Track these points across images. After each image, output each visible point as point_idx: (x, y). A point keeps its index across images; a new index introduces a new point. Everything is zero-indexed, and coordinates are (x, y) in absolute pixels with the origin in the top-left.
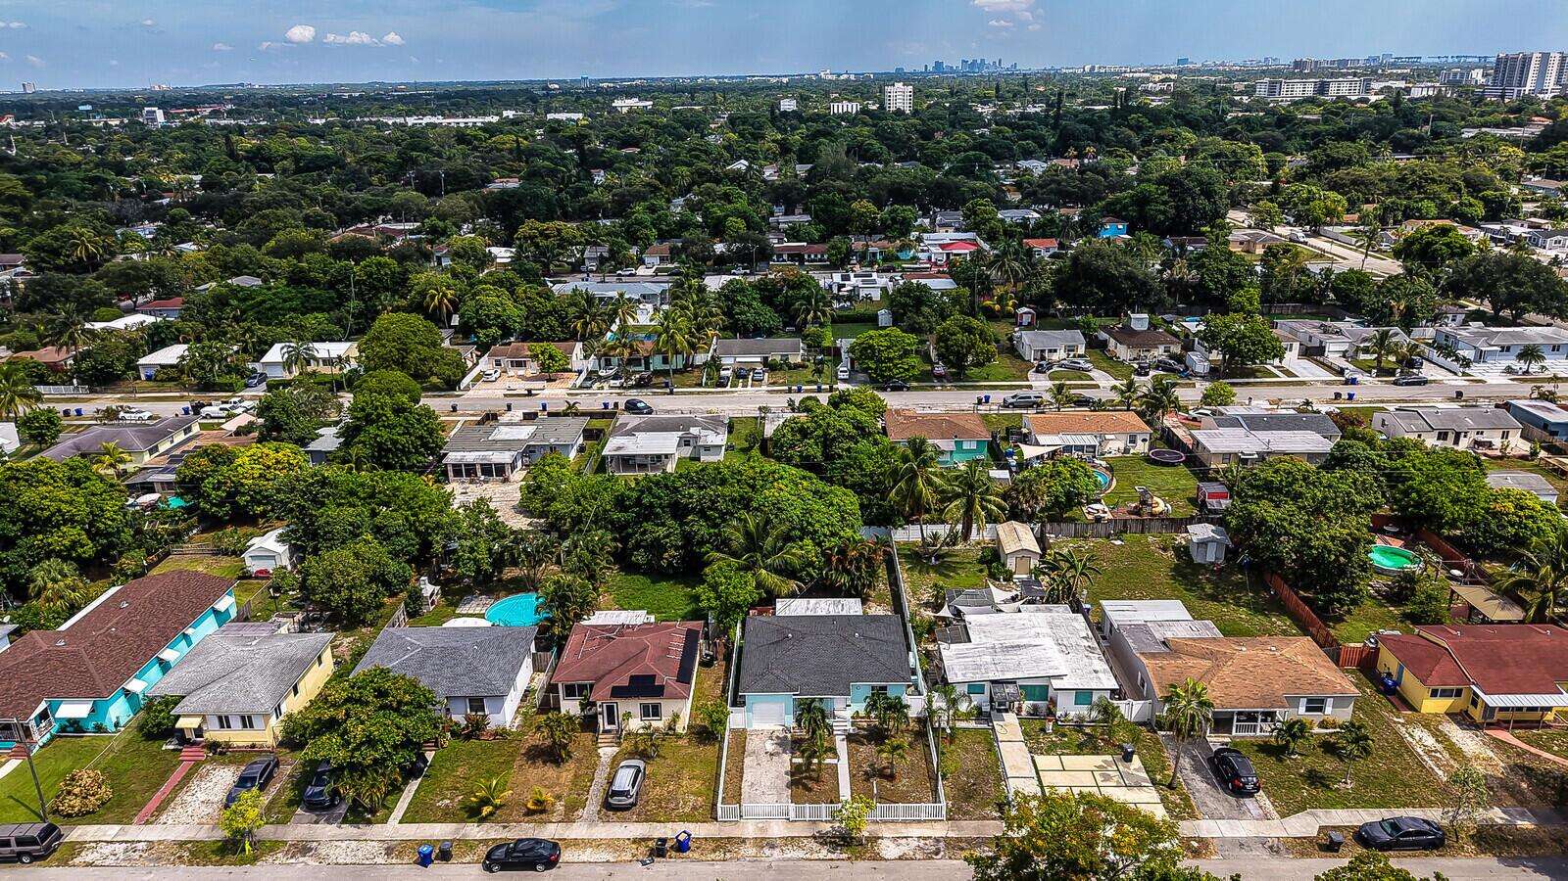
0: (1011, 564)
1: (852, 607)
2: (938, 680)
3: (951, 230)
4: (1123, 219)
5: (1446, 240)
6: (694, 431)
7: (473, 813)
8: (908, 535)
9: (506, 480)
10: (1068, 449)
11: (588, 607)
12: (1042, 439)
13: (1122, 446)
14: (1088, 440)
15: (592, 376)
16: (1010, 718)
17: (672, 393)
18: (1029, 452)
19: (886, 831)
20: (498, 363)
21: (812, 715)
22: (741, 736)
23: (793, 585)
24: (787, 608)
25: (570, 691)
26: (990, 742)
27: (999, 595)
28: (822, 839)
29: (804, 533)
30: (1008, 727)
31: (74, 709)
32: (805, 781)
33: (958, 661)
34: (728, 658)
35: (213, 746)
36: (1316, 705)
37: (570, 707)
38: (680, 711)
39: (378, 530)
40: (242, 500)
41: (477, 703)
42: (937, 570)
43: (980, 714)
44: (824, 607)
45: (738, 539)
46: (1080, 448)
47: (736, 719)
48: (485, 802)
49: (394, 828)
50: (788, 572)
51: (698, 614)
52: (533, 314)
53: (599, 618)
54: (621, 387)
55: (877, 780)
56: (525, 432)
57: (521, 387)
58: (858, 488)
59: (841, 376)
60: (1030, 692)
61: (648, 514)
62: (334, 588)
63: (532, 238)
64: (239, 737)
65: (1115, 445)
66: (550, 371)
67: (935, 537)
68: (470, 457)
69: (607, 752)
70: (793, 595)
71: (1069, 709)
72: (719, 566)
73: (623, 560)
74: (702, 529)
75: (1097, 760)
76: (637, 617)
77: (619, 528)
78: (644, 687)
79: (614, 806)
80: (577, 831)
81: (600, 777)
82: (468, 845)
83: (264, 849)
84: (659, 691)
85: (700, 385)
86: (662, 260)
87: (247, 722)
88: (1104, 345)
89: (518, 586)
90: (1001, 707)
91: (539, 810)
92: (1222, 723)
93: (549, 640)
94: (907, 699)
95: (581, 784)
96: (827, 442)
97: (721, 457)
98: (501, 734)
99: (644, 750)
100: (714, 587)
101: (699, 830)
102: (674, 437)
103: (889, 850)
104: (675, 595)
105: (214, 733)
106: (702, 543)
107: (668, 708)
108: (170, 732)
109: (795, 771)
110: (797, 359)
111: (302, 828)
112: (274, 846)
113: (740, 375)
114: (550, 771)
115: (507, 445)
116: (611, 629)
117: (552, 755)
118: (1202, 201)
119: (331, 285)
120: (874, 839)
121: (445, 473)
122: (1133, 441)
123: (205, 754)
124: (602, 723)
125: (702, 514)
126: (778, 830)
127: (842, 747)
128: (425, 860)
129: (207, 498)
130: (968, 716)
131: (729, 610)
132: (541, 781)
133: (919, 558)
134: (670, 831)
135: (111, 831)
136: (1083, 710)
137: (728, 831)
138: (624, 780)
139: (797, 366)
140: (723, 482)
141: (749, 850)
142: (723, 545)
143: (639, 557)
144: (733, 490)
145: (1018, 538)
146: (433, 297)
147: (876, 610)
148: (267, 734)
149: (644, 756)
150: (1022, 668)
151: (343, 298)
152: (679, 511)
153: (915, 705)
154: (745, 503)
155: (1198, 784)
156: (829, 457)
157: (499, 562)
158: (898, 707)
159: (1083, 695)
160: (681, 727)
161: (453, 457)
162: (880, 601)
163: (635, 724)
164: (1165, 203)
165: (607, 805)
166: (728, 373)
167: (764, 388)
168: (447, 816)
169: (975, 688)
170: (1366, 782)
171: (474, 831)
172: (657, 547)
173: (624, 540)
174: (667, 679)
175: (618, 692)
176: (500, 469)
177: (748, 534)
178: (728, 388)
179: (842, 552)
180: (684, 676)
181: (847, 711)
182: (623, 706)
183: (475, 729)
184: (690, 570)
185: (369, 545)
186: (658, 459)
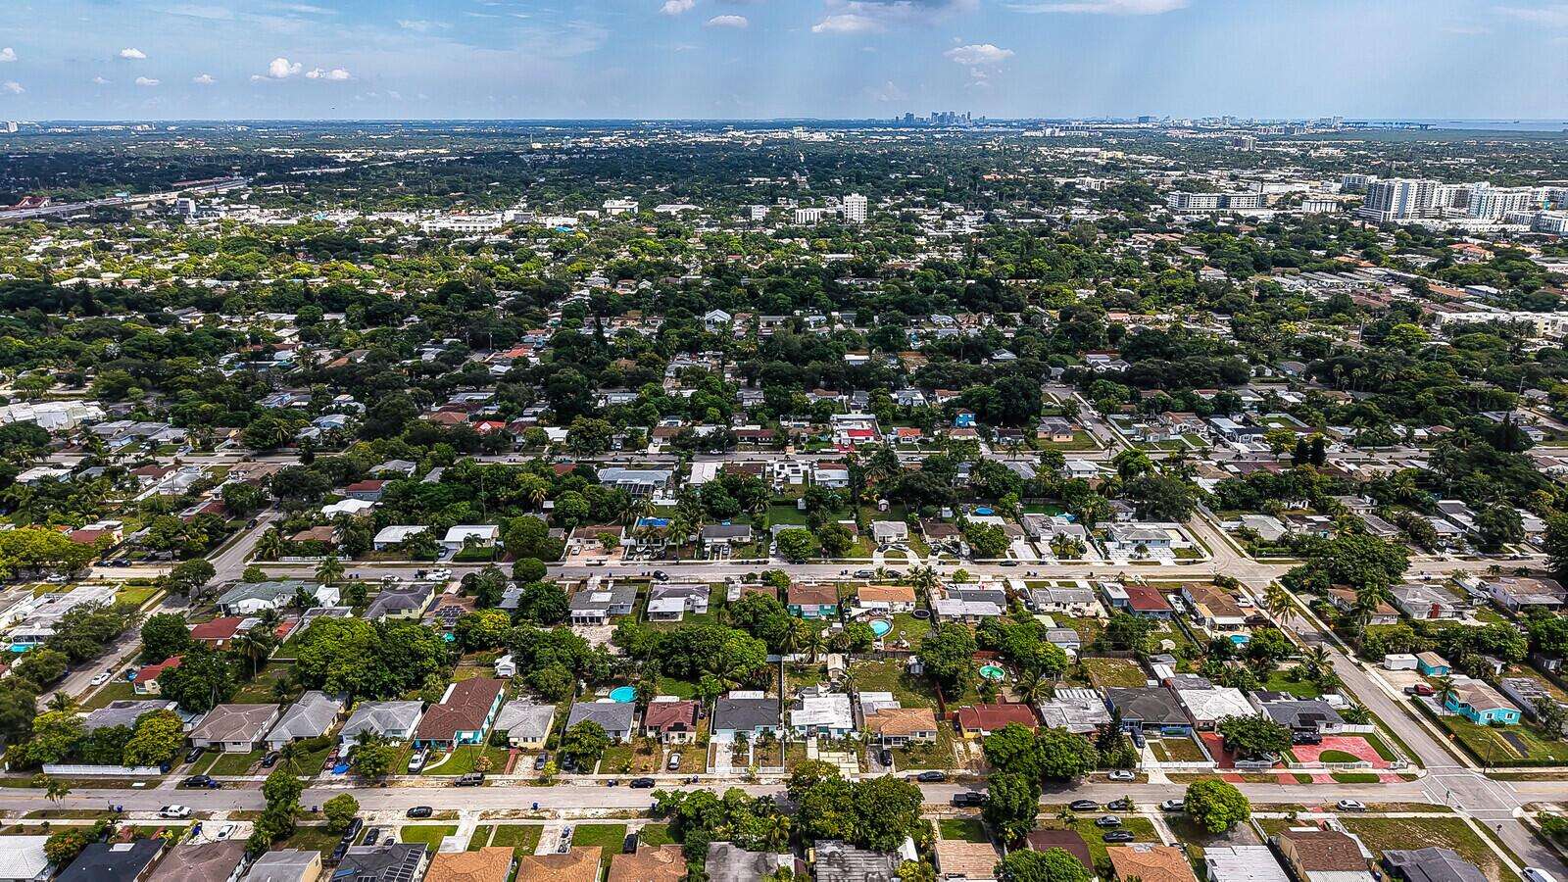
0: (830, 674)
1: (760, 695)
2: (788, 725)
3: (859, 411)
4: (973, 411)
5: (1136, 460)
6: (692, 597)
7: (624, 771)
8: (790, 658)
9: (601, 625)
10: (874, 609)
11: (654, 694)
12: (863, 604)
13: (902, 607)
14: (885, 605)
15: (632, 551)
16: (814, 739)
17: (678, 564)
18: (855, 611)
19: (763, 776)
20: (579, 541)
21: (741, 738)
22: (715, 745)
23: (737, 685)
24: (734, 695)
25: (651, 729)
26: (805, 746)
27: (821, 689)
28: (742, 779)
29: (742, 662)
30: (813, 742)
31: (466, 735)
32: (737, 761)
33: (797, 718)
34: (710, 715)
35: (521, 748)
36: (923, 734)
37: (651, 734)
38: (692, 736)
39: (559, 658)
40: (485, 639)
41: (617, 733)
42: (800, 676)
43: (803, 737)
44: (749, 695)
45: (714, 665)
46: (880, 609)
47: (713, 739)
48: (627, 766)
49: (595, 776)
50: (734, 679)
51: (697, 697)
52: (595, 505)
53: (659, 699)
54: (650, 559)
55: (764, 760)
56: (606, 597)
57: (595, 558)
58: (767, 638)
59: (772, 552)
60: (820, 729)
61: (675, 651)
62: (549, 686)
63: (581, 431)
64: (530, 745)
65: (899, 607)
66: (610, 547)
67: (801, 660)
68: (584, 613)
69: (666, 751)
70: (736, 689)
71: (835, 735)
72: (707, 677)
73: (665, 672)
74: (700, 660)
75: (841, 754)
76: (675, 699)
77: (662, 656)
78: (680, 727)
79: (670, 769)
80: (659, 776)
81: (665, 759)
82: (624, 781)
83: (555, 782)
84: (685, 729)
85: (692, 558)
86: (664, 440)
87: (534, 740)
88: (920, 531)
89: (620, 683)
90: (810, 735)
91: (645, 770)
92: (888, 741)
93: (641, 709)
94: (776, 732)
95: (659, 761)
96: (755, 614)
97: (705, 612)
98: (626, 744)
99: (681, 750)
100: (704, 686)
101: (700, 776)
102: (681, 601)
103: (763, 782)
104: (688, 686)
105: (522, 744)
106: (699, 665)
107: (688, 735)
108: (506, 742)
109: (734, 757)
110: (747, 540)
111: (564, 776)
112: (557, 781)
113: (715, 550)
114: (647, 758)
115: (599, 605)
116: (665, 704)
117: (647, 752)
118: (1023, 403)
119: (468, 481)
120: (759, 779)
121: (571, 620)
122: (908, 604)
123: (518, 752)
124: (664, 740)
125: (699, 652)
126: (727, 776)
127: (751, 749)
128: (610, 785)
129: (470, 638)
130: (799, 738)
131: (710, 697)
132: (643, 760)
133: (795, 670)
134: (691, 776)
135: (499, 777)
136: (840, 736)
137: (710, 777)
138: (674, 760)
139: (746, 544)
140: (708, 639)
141: (717, 782)
142: (707, 667)
143: (671, 670)
144: (713, 642)
145: (835, 662)
146: (535, 494)
147: (772, 695)
148: (540, 744)
149: (680, 752)
150: (821, 720)
151: (477, 490)
152: (688, 650)
153: (779, 734)
154: (717, 648)
155: (874, 761)
156: (756, 621)
157: (613, 672)
158: (772, 735)
159: (840, 731)
160: (693, 741)
161: (575, 613)
162: (774, 690)
163: (676, 741)
164: (998, 402)
165: (668, 768)
166: (709, 549)
167: (728, 560)
168: (613, 772)
169: (802, 728)
170: (929, 762)
171: (623, 776)
172: (679, 666)
173: (664, 661)
174: (688, 724)
175: (670, 729)
176: (599, 619)
177: (719, 664)
178: (709, 561)
179: (758, 671)
180: (694, 724)
181: (754, 736)
182: (672, 734)
183: (618, 741)
184: (694, 676)
185: (559, 666)
186: (674, 614)
